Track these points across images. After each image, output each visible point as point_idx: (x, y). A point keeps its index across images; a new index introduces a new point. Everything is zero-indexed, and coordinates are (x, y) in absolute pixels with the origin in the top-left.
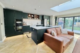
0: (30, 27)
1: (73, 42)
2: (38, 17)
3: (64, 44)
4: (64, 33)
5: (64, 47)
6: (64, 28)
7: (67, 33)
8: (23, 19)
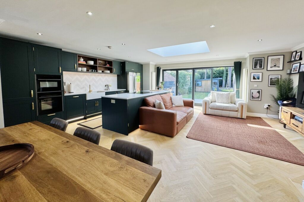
0: (88, 98)
1: (192, 119)
2: (108, 66)
3: (178, 118)
4: (177, 105)
5: (178, 123)
6: (177, 95)
7: (183, 104)
8: (64, 72)
